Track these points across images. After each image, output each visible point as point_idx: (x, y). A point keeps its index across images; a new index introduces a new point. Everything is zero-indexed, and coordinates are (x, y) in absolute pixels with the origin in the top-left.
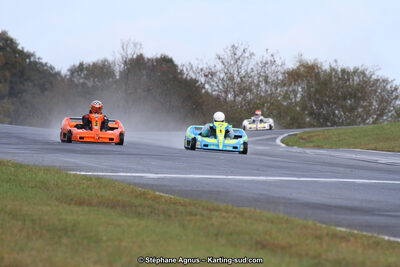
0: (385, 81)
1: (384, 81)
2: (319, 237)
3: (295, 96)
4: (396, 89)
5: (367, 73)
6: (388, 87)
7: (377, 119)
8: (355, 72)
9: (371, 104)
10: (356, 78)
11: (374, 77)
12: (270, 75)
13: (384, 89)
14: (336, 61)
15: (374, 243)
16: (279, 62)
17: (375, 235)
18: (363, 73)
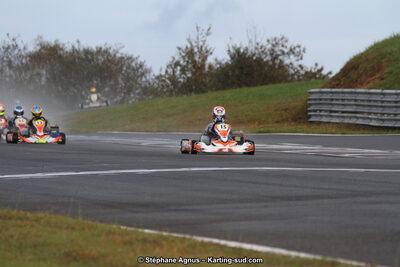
0: (130, 58)
1: (128, 59)
2: (129, 243)
3: (40, 80)
4: (141, 66)
5: (111, 51)
6: (133, 64)
7: (124, 97)
8: (99, 51)
9: (117, 83)
10: (100, 57)
11: (118, 55)
12: (13, 59)
13: (129, 67)
14: (78, 42)
15: (189, 246)
16: (21, 46)
17: (188, 236)
18: (106, 52)
